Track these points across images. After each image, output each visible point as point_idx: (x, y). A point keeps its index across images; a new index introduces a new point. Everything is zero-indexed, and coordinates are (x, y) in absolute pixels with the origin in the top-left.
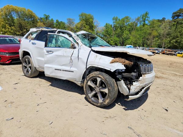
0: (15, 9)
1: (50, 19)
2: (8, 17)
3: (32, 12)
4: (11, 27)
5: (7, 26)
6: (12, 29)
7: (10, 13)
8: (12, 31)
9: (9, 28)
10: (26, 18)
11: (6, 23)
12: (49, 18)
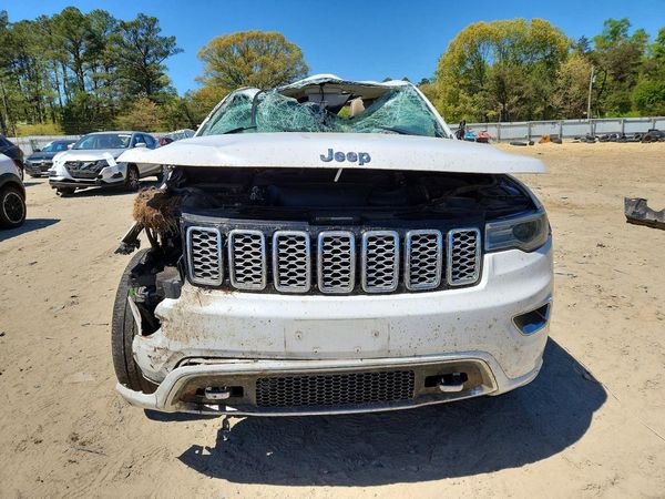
0: (490, 33)
1: (631, 33)
2: (469, 65)
3: (546, 28)
4: (471, 95)
5: (461, 95)
6: (474, 103)
7: (474, 49)
8: (475, 109)
9: (465, 102)
10: (525, 53)
11: (461, 86)
12: (624, 30)
